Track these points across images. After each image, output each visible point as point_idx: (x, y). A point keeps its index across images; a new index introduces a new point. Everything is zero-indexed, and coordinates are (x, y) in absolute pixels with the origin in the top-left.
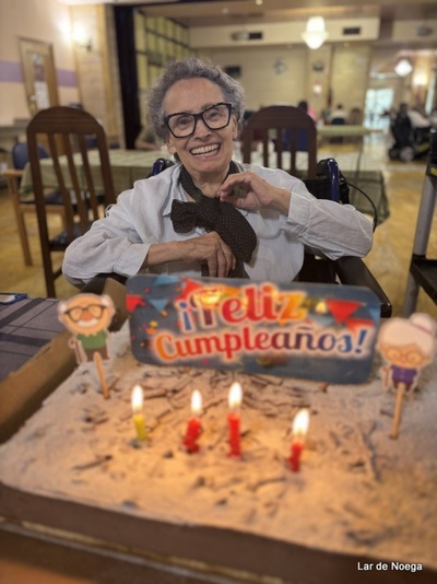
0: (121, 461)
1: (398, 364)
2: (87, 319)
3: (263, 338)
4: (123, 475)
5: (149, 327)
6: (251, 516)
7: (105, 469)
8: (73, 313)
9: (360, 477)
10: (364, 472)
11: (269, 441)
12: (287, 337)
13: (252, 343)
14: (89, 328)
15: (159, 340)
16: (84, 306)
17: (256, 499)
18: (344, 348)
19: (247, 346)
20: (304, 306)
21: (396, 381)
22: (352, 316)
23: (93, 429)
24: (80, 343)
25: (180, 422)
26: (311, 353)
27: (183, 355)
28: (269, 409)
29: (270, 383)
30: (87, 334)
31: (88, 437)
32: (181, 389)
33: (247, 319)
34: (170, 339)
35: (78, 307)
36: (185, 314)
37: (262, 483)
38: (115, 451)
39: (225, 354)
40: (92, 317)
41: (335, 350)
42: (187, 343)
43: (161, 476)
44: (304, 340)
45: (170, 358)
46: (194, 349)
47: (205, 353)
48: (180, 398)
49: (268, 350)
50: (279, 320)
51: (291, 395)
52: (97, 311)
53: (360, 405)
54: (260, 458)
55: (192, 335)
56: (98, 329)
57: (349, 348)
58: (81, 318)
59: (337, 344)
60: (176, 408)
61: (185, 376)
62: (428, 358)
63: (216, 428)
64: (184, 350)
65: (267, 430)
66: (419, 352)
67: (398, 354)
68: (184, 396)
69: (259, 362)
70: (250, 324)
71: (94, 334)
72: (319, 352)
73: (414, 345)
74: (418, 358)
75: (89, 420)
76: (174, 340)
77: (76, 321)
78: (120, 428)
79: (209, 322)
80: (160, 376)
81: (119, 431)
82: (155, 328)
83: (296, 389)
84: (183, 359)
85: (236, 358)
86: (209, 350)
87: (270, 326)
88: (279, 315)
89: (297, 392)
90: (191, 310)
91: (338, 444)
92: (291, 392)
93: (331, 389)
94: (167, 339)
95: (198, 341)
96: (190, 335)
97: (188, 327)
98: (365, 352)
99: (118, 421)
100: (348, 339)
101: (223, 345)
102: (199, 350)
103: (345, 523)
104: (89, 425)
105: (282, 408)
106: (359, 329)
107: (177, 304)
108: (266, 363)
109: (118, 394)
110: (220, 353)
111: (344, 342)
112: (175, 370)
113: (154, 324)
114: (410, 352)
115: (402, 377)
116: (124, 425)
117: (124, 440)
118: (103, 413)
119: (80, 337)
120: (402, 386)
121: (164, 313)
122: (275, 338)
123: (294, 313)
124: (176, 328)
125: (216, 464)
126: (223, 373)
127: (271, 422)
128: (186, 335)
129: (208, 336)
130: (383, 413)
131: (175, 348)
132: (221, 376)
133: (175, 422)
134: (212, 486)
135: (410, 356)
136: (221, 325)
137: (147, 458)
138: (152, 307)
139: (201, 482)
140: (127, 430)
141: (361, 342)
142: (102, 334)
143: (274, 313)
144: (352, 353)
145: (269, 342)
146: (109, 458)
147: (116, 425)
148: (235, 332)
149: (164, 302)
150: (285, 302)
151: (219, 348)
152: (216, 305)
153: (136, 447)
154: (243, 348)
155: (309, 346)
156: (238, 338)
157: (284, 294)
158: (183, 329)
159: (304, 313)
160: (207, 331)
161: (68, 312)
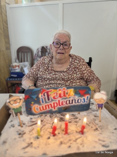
0: (35, 143)
1: (99, 103)
2: (16, 103)
3: (63, 102)
4: (38, 147)
5: (31, 104)
6: (78, 148)
7: (32, 147)
8: (11, 102)
9: (98, 132)
10: (99, 130)
11: (72, 128)
12: (69, 101)
13: (61, 104)
14: (16, 106)
15: (34, 107)
16: (15, 99)
17: (77, 143)
18: (83, 102)
19: (60, 105)
20: (73, 92)
21: (99, 107)
22: (85, 93)
23: (22, 136)
24: (13, 111)
26: (76, 104)
27: (41, 111)
29: (66, 114)
30: (15, 108)
31: (22, 139)
32: (43, 120)
33: (59, 98)
34: (37, 107)
35: (13, 100)
36: (42, 99)
37: (76, 139)
38: (32, 141)
40: (17, 102)
41: (81, 102)
42: (43, 107)
43: (49, 144)
45: (37, 112)
46: (44, 108)
47: (48, 109)
48: (44, 123)
49: (65, 105)
50: (67, 97)
52: (19, 101)
54: (73, 133)
56: (19, 106)
58: (14, 103)
59: (82, 101)
60: (44, 125)
61: (42, 117)
62: (105, 100)
64: (42, 109)
66: (103, 99)
67: (99, 101)
68: (45, 122)
69: (63, 109)
70: (60, 99)
72: (78, 103)
73: (102, 98)
74: (103, 101)
75: (20, 134)
76: (39, 107)
77: (12, 105)
79: (49, 99)
80: (35, 118)
81: (31, 135)
82: (33, 104)
84: (41, 112)
85: (56, 109)
86: (49, 108)
87: (65, 99)
90: (44, 97)
92: (72, 115)
93: (80, 113)
95: (46, 106)
96: (43, 104)
97: (43, 102)
98: (88, 102)
99: (29, 132)
100: (84, 99)
102: (46, 109)
103: (100, 144)
104: (20, 136)
105: (71, 120)
106: (86, 96)
107: (40, 96)
109: (25, 125)
110: (52, 108)
111: (83, 100)
112: (38, 115)
113: (33, 103)
114: (101, 100)
115: (100, 106)
116: (31, 133)
118: (23, 131)
119: (14, 109)
120: (100, 108)
121: (36, 99)
122: (66, 102)
123: (71, 95)
125: (63, 137)
126: (52, 114)
129: (49, 104)
131: (39, 109)
133: (46, 129)
134: (64, 143)
135: (101, 101)
136: (52, 100)
137: (42, 140)
138: (32, 98)
139: (61, 143)
141: (87, 100)
142: (21, 107)
143: (66, 95)
144: (85, 103)
145: (65, 103)
146: (32, 143)
147: (29, 134)
148: (56, 102)
149: (36, 96)
150: (69, 92)
151: (52, 107)
152: (51, 95)
153: (38, 138)
154: (58, 106)
155: (75, 102)
156: (57, 103)
157: (68, 90)
158: (41, 103)
159: (73, 94)
160: (48, 102)
161: (9, 102)
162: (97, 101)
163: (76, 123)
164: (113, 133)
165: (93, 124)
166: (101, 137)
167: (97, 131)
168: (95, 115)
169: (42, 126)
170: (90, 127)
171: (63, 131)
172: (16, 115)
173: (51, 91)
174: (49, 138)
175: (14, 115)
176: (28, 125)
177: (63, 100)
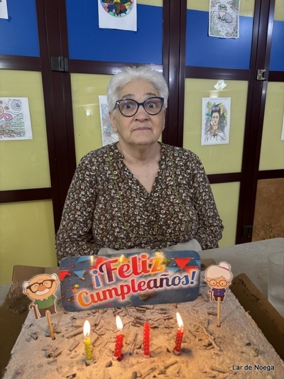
0: (82, 375)
1: (216, 287)
2: (42, 290)
3: (143, 283)
5: (73, 288)
8: (32, 288)
9: (212, 351)
10: (213, 348)
11: (161, 341)
13: (136, 289)
14: (43, 295)
15: (80, 296)
16: (40, 281)
17: (167, 376)
18: (185, 283)
19: (134, 291)
20: (164, 263)
22: (187, 265)
23: (55, 361)
24: (36, 306)
26: (169, 288)
27: (95, 302)
28: (153, 324)
29: (147, 309)
31: (54, 367)
32: (99, 323)
33: (133, 275)
34: (87, 294)
35: (36, 283)
36: (96, 277)
37: (167, 368)
38: (75, 371)
39: (120, 297)
40: (45, 288)
41: (181, 283)
42: (98, 294)
44: (165, 281)
45: (87, 305)
46: (102, 297)
47: (109, 299)
49: (145, 290)
50: (150, 272)
51: (161, 313)
53: (197, 312)
54: (160, 353)
55: (101, 289)
56: (49, 295)
57: (187, 282)
58: (38, 290)
59: (182, 281)
60: (100, 335)
61: (97, 314)
62: (229, 282)
63: (128, 342)
64: (96, 299)
65: (157, 336)
66: (225, 280)
67: (215, 283)
68: (101, 327)
69: (141, 298)
70: (134, 277)
71: (47, 298)
72: (173, 287)
73: (222, 277)
75: (49, 356)
76: (89, 295)
77: (34, 292)
78: (71, 356)
79: (110, 279)
80: (82, 318)
82: (77, 288)
83: (162, 310)
84: (95, 304)
85: (127, 298)
86: (111, 296)
87: (146, 276)
88: (151, 270)
89: (164, 311)
90: (99, 274)
91: (195, 336)
92: (160, 311)
93: (179, 306)
94: (85, 294)
95: (104, 293)
96: (99, 289)
97: (98, 285)
98: (195, 283)
99: (69, 352)
100: (186, 277)
101: (119, 292)
102: (105, 298)
104: (51, 359)
105: (159, 322)
106: (192, 271)
107: (91, 272)
108: (145, 298)
109: (60, 334)
110: (117, 297)
111: (184, 280)
113: (77, 286)
114: (220, 281)
116: (73, 352)
117: (77, 362)
118: (57, 349)
119: (37, 302)
120: (219, 298)
121: (83, 278)
122: (149, 282)
123: (159, 268)
124: (91, 287)
125: (138, 363)
126: (119, 308)
127: (156, 331)
128: (97, 290)
129: (110, 288)
130: (209, 314)
131: (90, 298)
132: (119, 311)
133: (104, 344)
134: (141, 376)
136: (118, 281)
137: (97, 370)
138: (76, 276)
139: (135, 376)
140: (76, 356)
141: (193, 278)
143: (148, 269)
144: (190, 285)
145: (146, 286)
146: (74, 375)
147: (68, 355)
148: (126, 284)
149: (83, 272)
150: (154, 262)
151: (117, 294)
152: (116, 269)
153: (87, 365)
155: (168, 285)
156: (128, 286)
157: (152, 258)
158: (95, 287)
159: (164, 267)
160: (109, 285)
161: (29, 287)
162: (212, 283)
163: (167, 331)
164: (243, 353)
165: (203, 332)
166: (216, 363)
167: (210, 349)
168: (211, 311)
169: (96, 336)
170: (197, 339)
171: (140, 348)
173: (116, 261)
174: (110, 365)
176: (67, 336)
177: (143, 280)
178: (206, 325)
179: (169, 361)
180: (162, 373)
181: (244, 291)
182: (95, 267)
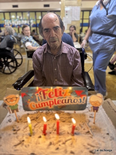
1: (94, 106)
2: (12, 101)
3: (59, 101)
4: (29, 145)
7: (23, 145)
8: (8, 100)
10: (90, 134)
11: (65, 128)
13: (57, 103)
14: (12, 104)
15: (31, 104)
16: (11, 98)
18: (80, 102)
19: (55, 104)
20: (70, 92)
22: (81, 94)
23: (16, 133)
24: (10, 108)
25: (40, 127)
26: (72, 104)
28: (63, 120)
29: (61, 112)
31: (16, 135)
32: (39, 117)
33: (55, 97)
34: (34, 104)
35: (9, 98)
36: (38, 97)
37: (66, 141)
38: (24, 138)
39: (49, 106)
40: (14, 100)
41: (78, 102)
42: (39, 104)
43: (39, 143)
44: (70, 101)
45: (34, 109)
47: (44, 107)
48: (39, 120)
49: (61, 104)
50: (63, 96)
51: (67, 115)
52: (15, 99)
54: (64, 134)
57: (81, 101)
58: (10, 101)
59: (78, 101)
60: (38, 123)
61: (39, 113)
62: (101, 104)
63: (50, 127)
64: (38, 106)
65: (64, 125)
67: (94, 104)
68: (40, 119)
69: (59, 107)
70: (56, 98)
71: (14, 105)
72: (74, 103)
73: (98, 101)
74: (99, 104)
75: (15, 130)
76: (35, 104)
77: (9, 102)
78: (24, 131)
79: (45, 98)
80: (32, 114)
81: (24, 132)
82: (30, 101)
83: (68, 113)
84: (38, 109)
85: (52, 107)
86: (45, 105)
88: (63, 95)
90: (40, 96)
91: (82, 127)
92: (67, 114)
94: (33, 104)
95: (42, 104)
96: (40, 102)
97: (39, 100)
98: (85, 102)
99: (23, 129)
100: (80, 100)
101: (49, 104)
102: (42, 106)
103: (88, 149)
105: (66, 119)
106: (83, 97)
107: (36, 94)
109: (21, 121)
110: (48, 106)
112: (35, 112)
113: (29, 100)
115: (95, 109)
116: (25, 130)
117: (26, 135)
118: (18, 127)
119: (10, 106)
120: (95, 111)
121: (32, 97)
123: (67, 94)
124: (36, 101)
126: (49, 111)
127: (64, 123)
128: (38, 102)
129: (44, 102)
131: (35, 106)
133: (39, 127)
134: (53, 144)
135: (97, 104)
136: (48, 99)
137: (34, 139)
138: (29, 96)
139: (51, 144)
140: (26, 131)
141: (84, 100)
142: (17, 105)
143: (62, 94)
144: (82, 103)
145: (61, 102)
146: (23, 141)
147: (23, 130)
148: (52, 100)
149: (32, 94)
150: (65, 92)
152: (47, 94)
153: (30, 136)
154: (54, 104)
155: (71, 102)
156: (53, 102)
157: (64, 90)
158: (38, 101)
159: (70, 94)
160: (44, 101)
161: (6, 100)
162: (92, 103)
163: (69, 124)
164: (104, 138)
165: (86, 125)
166: (90, 141)
167: (88, 134)
168: (91, 116)
171: (55, 130)
172: (13, 112)
173: (47, 90)
175: (11, 112)
176: (24, 121)
177: (60, 99)
178: (88, 122)
179: (68, 138)
180: (64, 143)
181: (109, 107)
182: (37, 92)
